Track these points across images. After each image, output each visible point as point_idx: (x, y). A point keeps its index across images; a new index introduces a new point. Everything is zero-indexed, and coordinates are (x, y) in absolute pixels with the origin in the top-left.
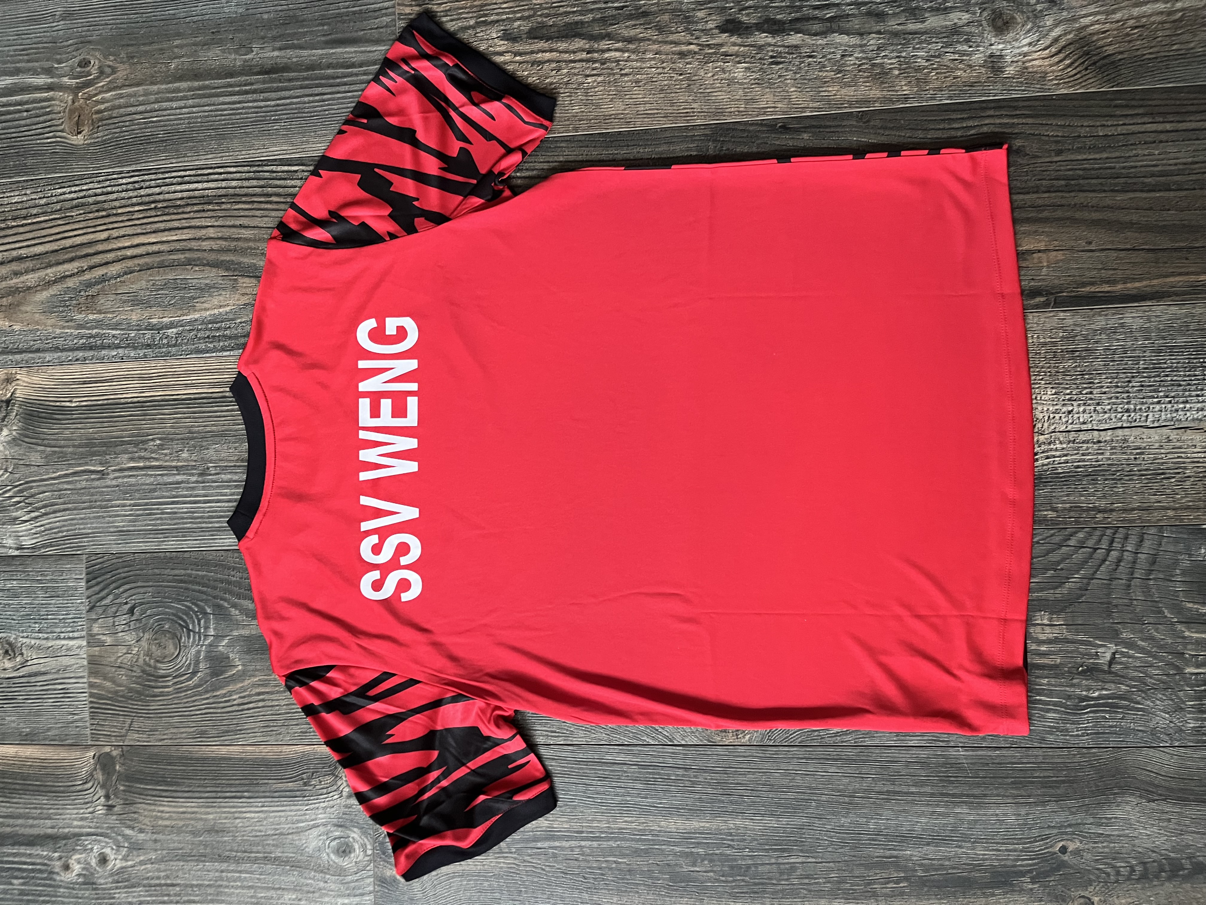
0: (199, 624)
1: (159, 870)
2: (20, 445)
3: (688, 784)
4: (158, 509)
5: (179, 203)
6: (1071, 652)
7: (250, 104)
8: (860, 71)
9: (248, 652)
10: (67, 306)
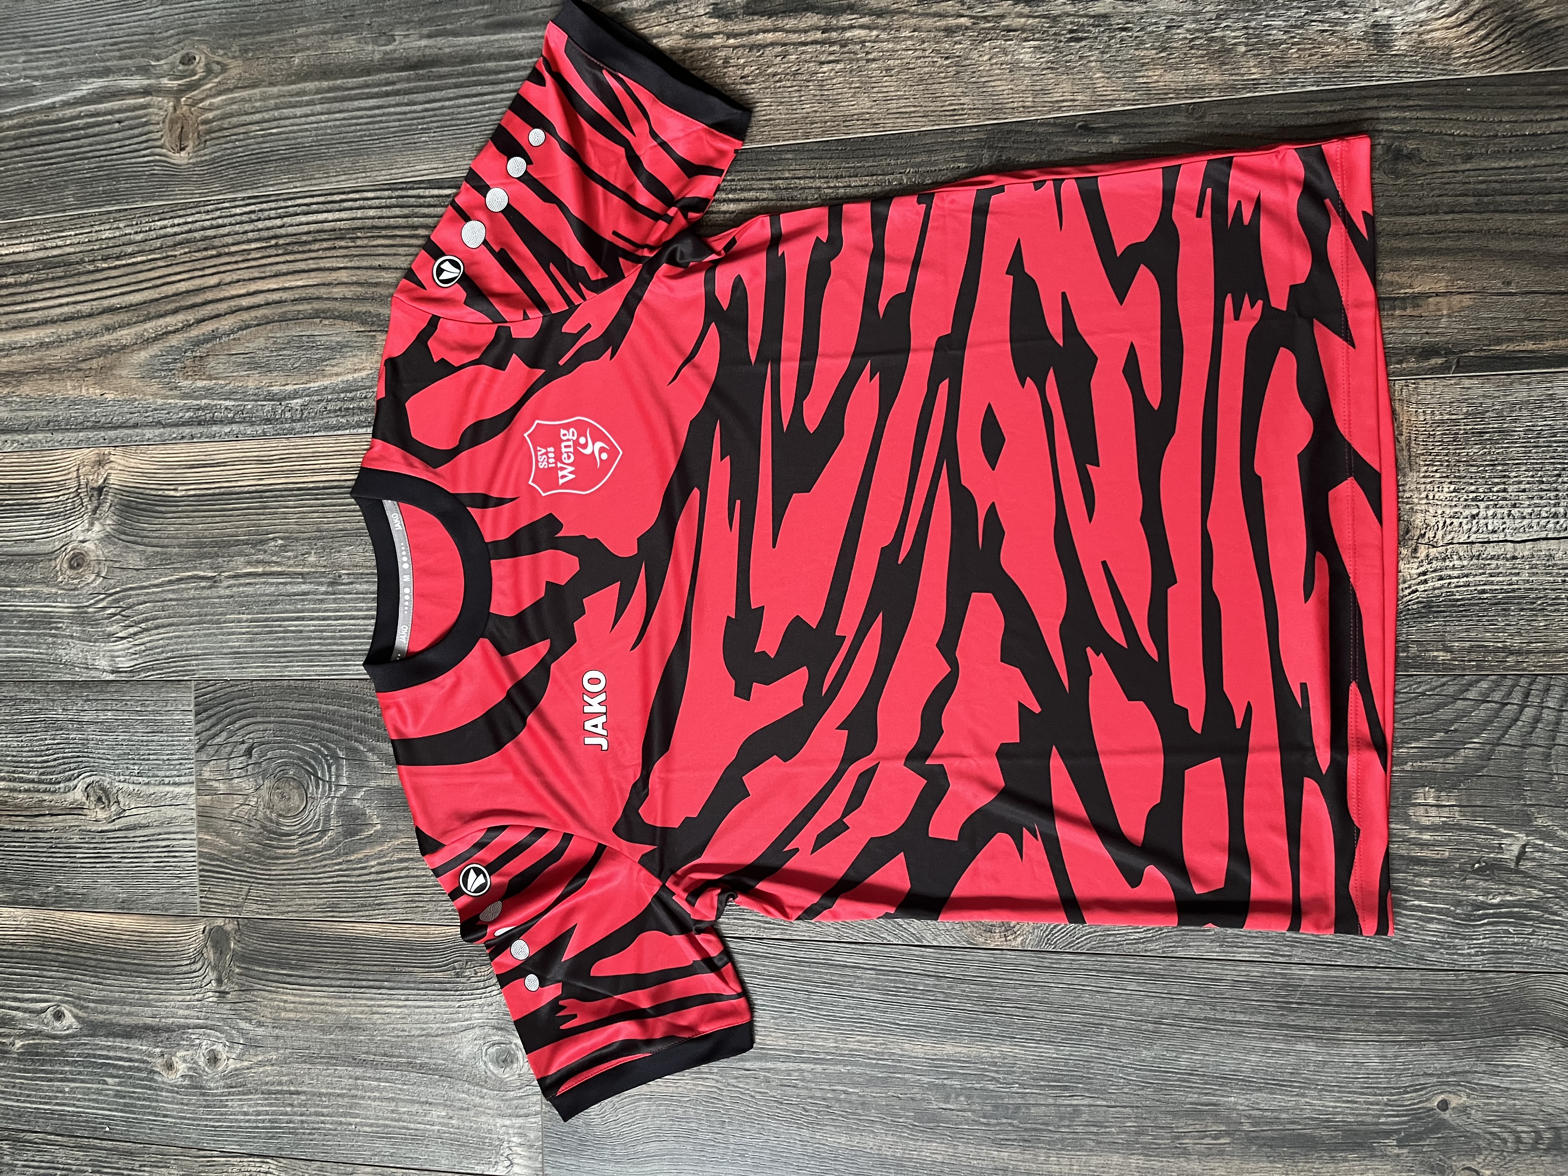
0: (330, 771)
1: (280, 1074)
2: (115, 544)
3: (941, 997)
4: (280, 626)
5: (304, 238)
6: (1464, 843)
7: (392, 110)
8: (1192, 48)
9: (389, 807)
10: (171, 370)
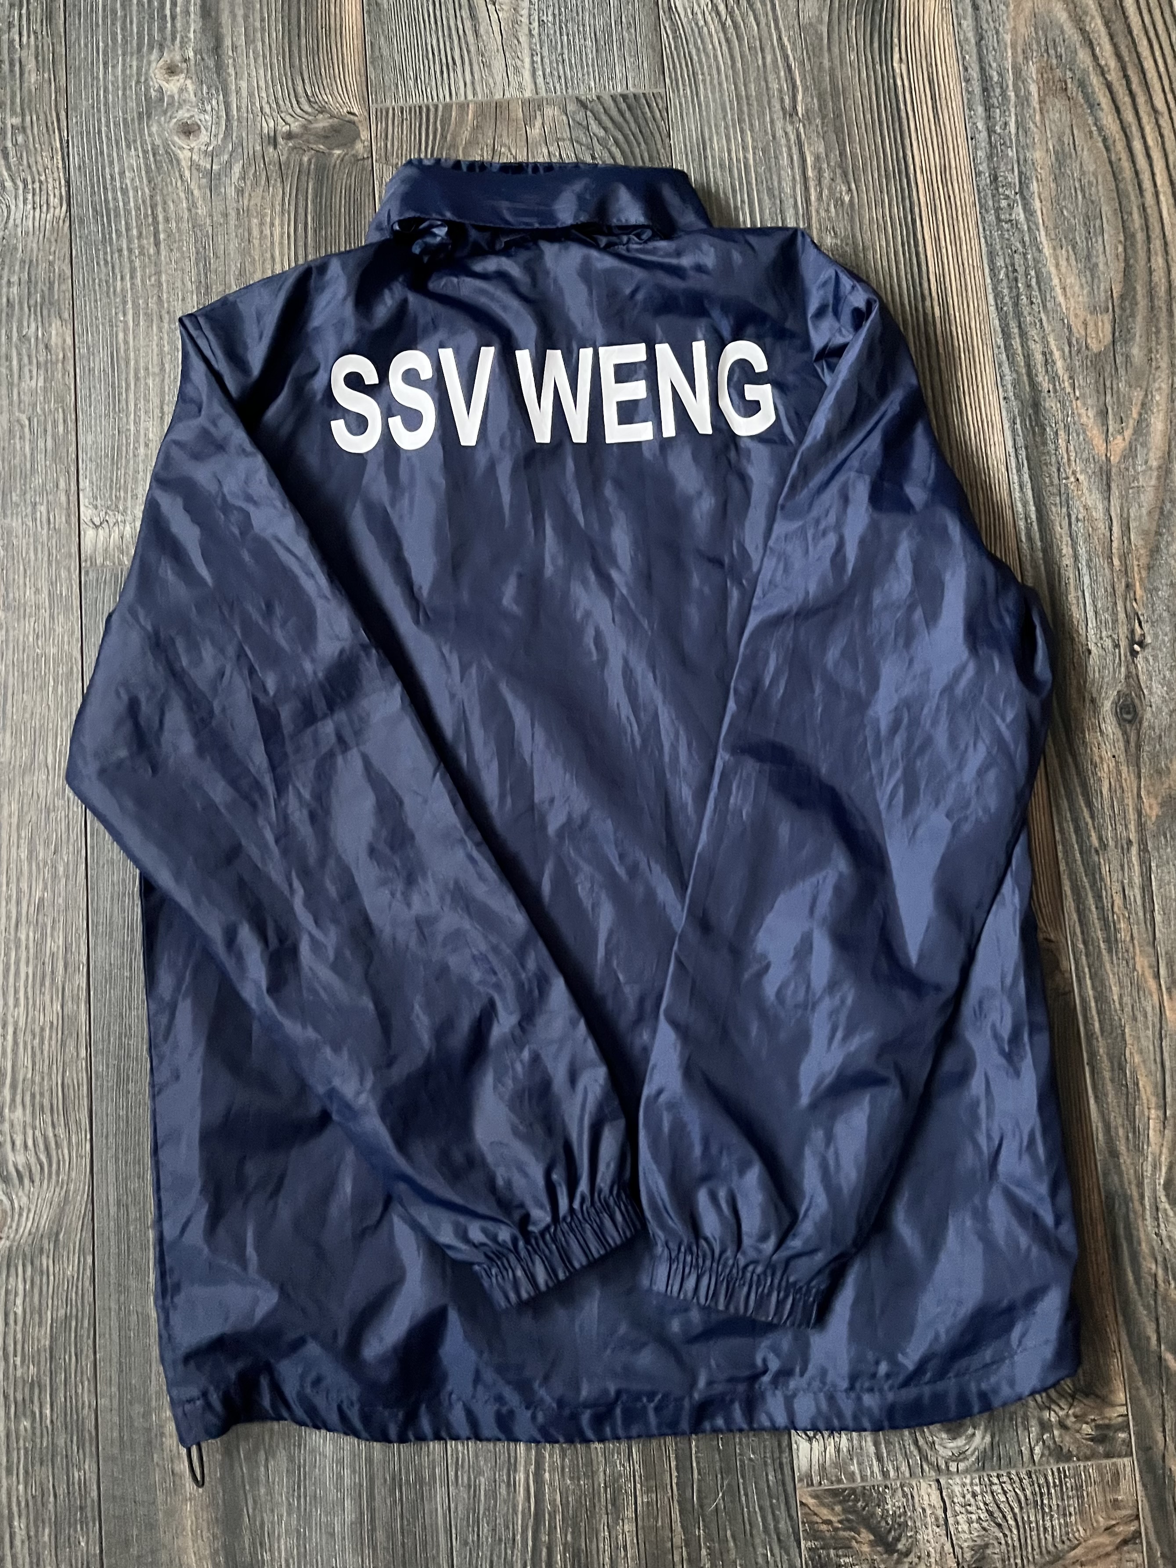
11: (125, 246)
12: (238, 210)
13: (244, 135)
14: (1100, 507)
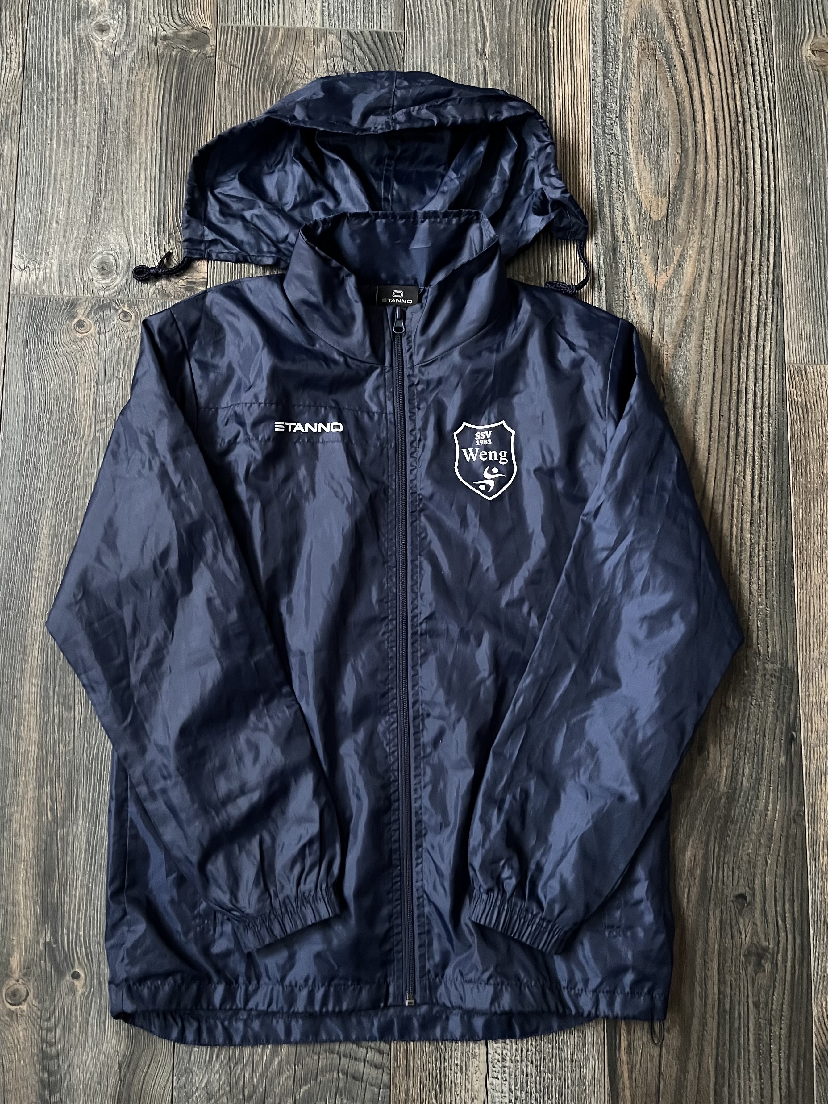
1: (91, 84)
5: (742, 143)
10: (646, 30)
11: (55, 97)
12: (128, 81)
13: (137, 34)
14: (647, 316)
